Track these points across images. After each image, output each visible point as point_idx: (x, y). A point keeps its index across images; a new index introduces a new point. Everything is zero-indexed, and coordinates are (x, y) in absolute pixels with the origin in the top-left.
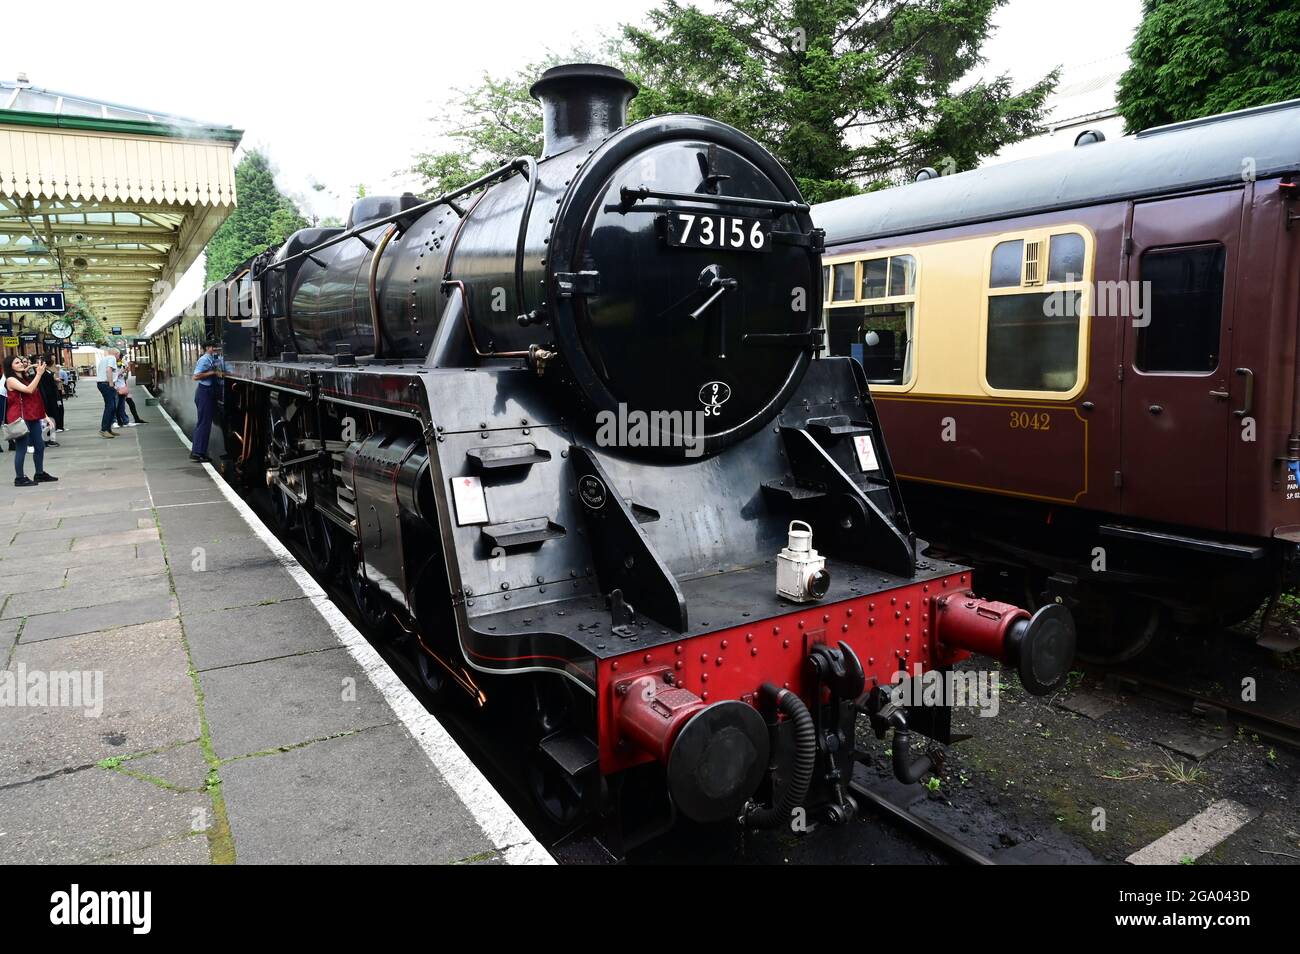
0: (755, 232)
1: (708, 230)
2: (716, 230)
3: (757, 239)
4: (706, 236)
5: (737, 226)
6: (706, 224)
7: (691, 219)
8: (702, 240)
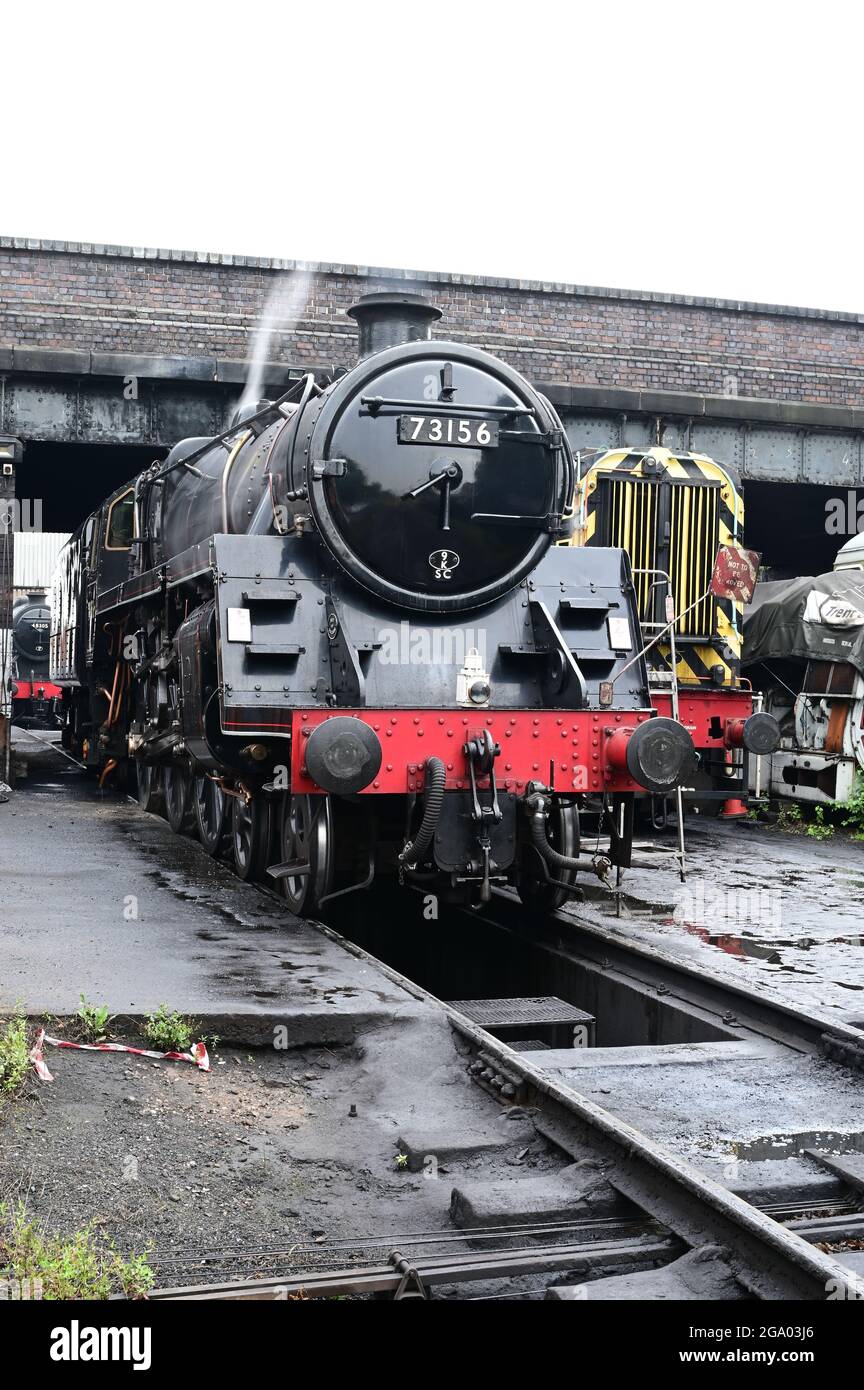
0: (481, 431)
1: (437, 430)
2: (444, 430)
3: (484, 437)
4: (435, 434)
5: (464, 426)
6: (436, 425)
7: (421, 421)
8: (431, 437)
